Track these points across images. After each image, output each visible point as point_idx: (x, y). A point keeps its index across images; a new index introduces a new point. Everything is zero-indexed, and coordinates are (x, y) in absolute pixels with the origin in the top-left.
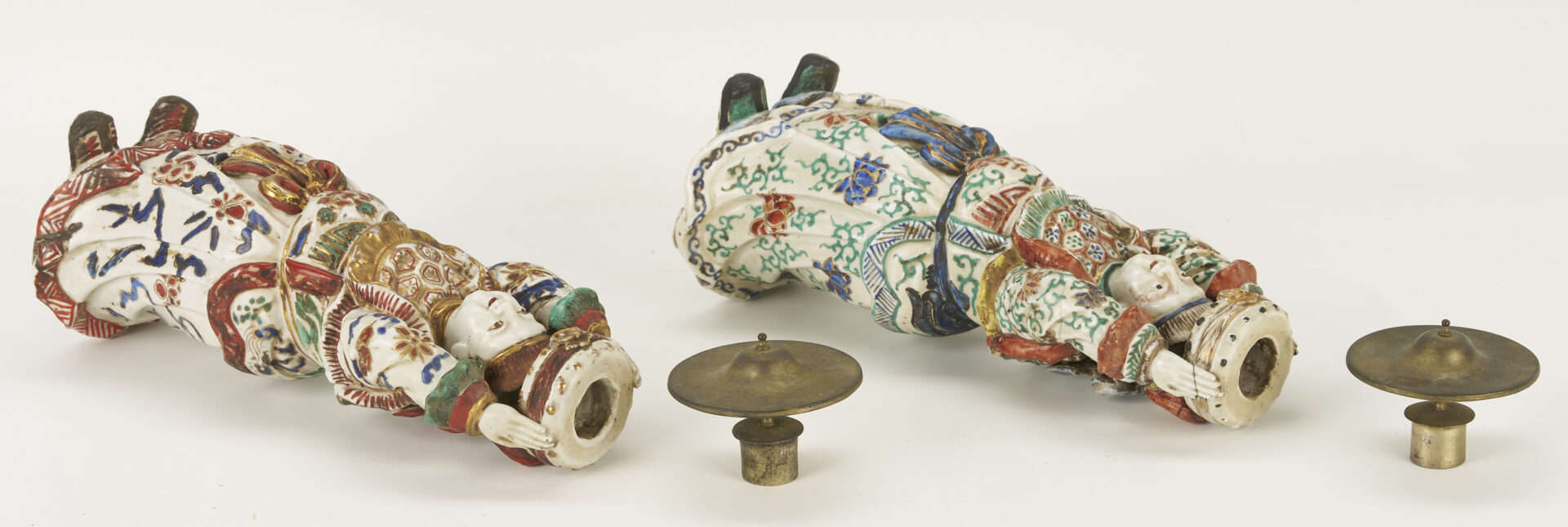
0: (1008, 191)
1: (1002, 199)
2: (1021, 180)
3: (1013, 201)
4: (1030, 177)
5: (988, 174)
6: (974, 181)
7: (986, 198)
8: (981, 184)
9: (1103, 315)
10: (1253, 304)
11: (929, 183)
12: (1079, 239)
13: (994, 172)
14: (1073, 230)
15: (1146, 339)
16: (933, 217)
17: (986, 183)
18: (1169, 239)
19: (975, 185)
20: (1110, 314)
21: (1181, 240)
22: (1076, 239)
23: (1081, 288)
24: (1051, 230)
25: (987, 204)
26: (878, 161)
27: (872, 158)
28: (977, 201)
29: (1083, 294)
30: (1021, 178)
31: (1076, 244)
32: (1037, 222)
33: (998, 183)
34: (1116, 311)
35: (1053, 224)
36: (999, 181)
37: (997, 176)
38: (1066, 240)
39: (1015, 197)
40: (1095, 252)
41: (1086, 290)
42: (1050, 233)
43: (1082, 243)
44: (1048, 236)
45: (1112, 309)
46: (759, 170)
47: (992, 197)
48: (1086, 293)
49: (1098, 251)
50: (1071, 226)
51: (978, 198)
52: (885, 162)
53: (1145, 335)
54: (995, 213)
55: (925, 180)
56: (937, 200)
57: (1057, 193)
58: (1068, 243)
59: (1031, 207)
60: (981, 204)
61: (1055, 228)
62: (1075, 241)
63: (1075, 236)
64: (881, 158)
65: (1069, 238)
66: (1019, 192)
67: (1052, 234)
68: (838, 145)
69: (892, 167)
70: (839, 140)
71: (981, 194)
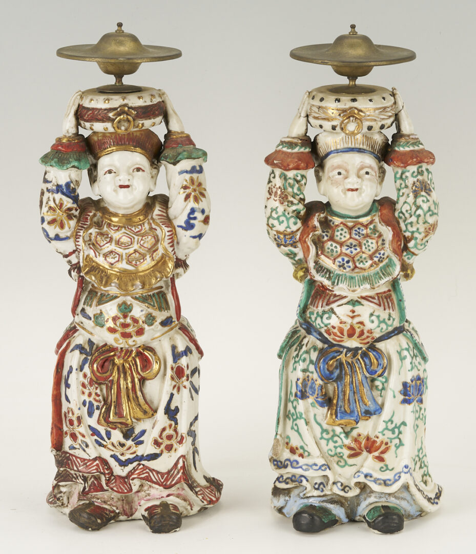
0: (375, 304)
1: (382, 303)
3: (376, 298)
4: (354, 305)
5: (376, 322)
6: (383, 326)
7: (387, 311)
8: (384, 321)
9: (426, 173)
11: (397, 351)
12: (365, 244)
13: (373, 322)
14: (363, 253)
16: (404, 335)
17: (381, 319)
19: (386, 324)
20: (422, 171)
22: (366, 246)
24: (379, 260)
25: (389, 308)
26: (402, 392)
27: (402, 397)
29: (427, 193)
30: (361, 306)
31: (369, 244)
33: (376, 313)
34: (418, 170)
35: (375, 263)
36: (374, 314)
37: (374, 318)
38: (372, 251)
39: (374, 298)
40: (359, 233)
41: (423, 193)
43: (365, 242)
44: (384, 258)
45: (418, 172)
46: (421, 467)
47: (385, 309)
48: (425, 192)
49: (357, 233)
50: (361, 257)
51: (390, 315)
52: (401, 387)
53: (415, 145)
55: (398, 355)
56: (398, 340)
57: (347, 283)
58: (372, 248)
59: (374, 283)
60: (391, 311)
61: (376, 259)
62: (369, 246)
63: (366, 248)
65: (369, 250)
66: (370, 299)
67: (381, 257)
68: (402, 426)
69: (404, 380)
70: (399, 429)
71: (387, 317)
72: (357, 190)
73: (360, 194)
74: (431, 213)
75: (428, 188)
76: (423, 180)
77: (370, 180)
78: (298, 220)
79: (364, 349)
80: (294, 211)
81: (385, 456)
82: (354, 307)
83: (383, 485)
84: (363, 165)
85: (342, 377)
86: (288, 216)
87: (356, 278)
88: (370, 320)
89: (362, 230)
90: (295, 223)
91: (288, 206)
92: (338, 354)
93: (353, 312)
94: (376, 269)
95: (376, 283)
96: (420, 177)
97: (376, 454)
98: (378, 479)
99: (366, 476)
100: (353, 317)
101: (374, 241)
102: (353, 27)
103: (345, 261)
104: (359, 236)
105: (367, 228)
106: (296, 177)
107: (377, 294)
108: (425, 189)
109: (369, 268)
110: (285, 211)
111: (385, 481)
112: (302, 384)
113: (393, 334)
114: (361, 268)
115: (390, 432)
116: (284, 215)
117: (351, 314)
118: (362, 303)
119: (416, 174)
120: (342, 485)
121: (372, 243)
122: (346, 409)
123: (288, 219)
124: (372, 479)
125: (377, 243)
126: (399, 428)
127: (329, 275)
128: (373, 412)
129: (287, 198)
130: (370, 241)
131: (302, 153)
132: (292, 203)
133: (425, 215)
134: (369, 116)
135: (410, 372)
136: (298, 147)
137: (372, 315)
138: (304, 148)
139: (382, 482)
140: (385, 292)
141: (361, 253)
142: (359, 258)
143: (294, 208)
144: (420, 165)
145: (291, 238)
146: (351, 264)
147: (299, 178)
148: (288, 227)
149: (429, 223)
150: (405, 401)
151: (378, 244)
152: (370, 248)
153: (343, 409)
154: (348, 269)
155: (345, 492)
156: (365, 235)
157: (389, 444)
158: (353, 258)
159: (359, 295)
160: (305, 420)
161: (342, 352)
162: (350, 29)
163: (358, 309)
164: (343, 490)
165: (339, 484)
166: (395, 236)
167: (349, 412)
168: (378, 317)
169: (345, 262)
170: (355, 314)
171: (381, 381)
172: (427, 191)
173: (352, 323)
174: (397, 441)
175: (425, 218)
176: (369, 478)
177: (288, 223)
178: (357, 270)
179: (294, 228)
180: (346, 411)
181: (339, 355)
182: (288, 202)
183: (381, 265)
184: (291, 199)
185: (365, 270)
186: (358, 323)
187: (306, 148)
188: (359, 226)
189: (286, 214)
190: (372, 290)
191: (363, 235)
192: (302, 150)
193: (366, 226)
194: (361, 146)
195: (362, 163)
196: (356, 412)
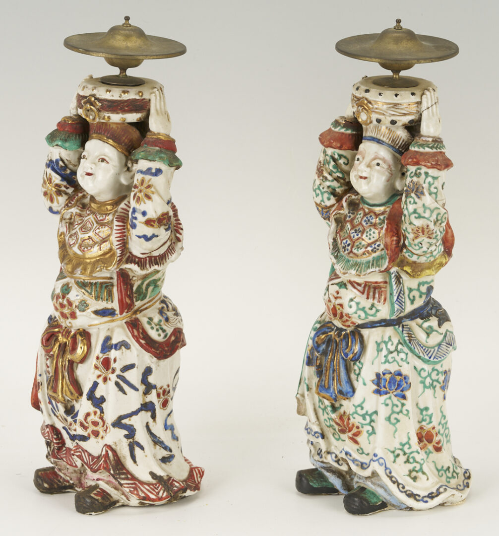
0: (359, 291)
1: (366, 292)
2: (347, 289)
3: (363, 286)
5: (354, 308)
6: (363, 315)
7: (370, 301)
8: (363, 309)
9: (423, 176)
10: (366, 99)
11: (376, 342)
12: (367, 232)
13: (351, 307)
14: (363, 240)
15: (424, 144)
16: (395, 329)
17: (361, 306)
18: (326, 195)
19: (365, 312)
20: (420, 173)
21: (323, 188)
22: (368, 234)
23: (413, 198)
24: (372, 250)
25: (374, 298)
26: (376, 382)
28: (375, 306)
29: (416, 195)
31: (372, 233)
32: (371, 262)
33: (356, 300)
34: (416, 171)
35: (368, 252)
37: (353, 303)
38: (372, 240)
40: (369, 220)
41: (413, 195)
42: (375, 250)
43: (368, 230)
44: (378, 249)
45: (416, 174)
47: (368, 298)
48: (415, 193)
49: (367, 220)
50: (360, 244)
51: (373, 305)
52: (374, 377)
54: (377, 291)
55: (376, 346)
56: (384, 332)
57: (341, 266)
58: (373, 237)
59: (363, 271)
60: (376, 302)
62: (370, 235)
63: (367, 236)
64: (373, 381)
65: (370, 239)
66: (355, 285)
67: (375, 248)
68: (375, 415)
69: (377, 371)
70: (371, 418)
71: (369, 306)
72: (365, 178)
73: (368, 183)
74: (417, 215)
75: (420, 191)
76: (418, 182)
77: (378, 171)
78: (332, 197)
79: (348, 331)
80: (329, 187)
81: (358, 439)
82: (340, 288)
83: (360, 466)
84: (376, 156)
85: (327, 353)
86: (323, 190)
87: (351, 262)
88: (348, 305)
89: (372, 218)
90: (329, 199)
91: (322, 180)
92: (330, 330)
93: (338, 293)
94: (368, 258)
95: (364, 271)
96: (415, 179)
97: (350, 434)
98: (356, 460)
99: (347, 453)
100: (336, 298)
101: (377, 231)
102: (398, 21)
103: (348, 243)
104: (367, 223)
105: (377, 218)
106: (334, 155)
107: (366, 282)
108: (417, 191)
109: (361, 255)
110: (320, 185)
111: (362, 464)
112: (310, 351)
113: (379, 325)
114: (355, 254)
115: (361, 418)
116: (319, 188)
117: (335, 295)
118: (347, 287)
119: (413, 174)
120: (336, 456)
121: (374, 233)
122: (326, 384)
123: (322, 193)
124: (351, 458)
125: (379, 233)
126: (370, 415)
127: (337, 254)
128: (345, 393)
129: (322, 173)
130: (373, 230)
131: (343, 133)
132: (326, 178)
133: (409, 216)
134: (376, 109)
135: (383, 365)
136: (340, 127)
137: (352, 300)
138: (345, 129)
139: (360, 464)
140: (376, 283)
141: (361, 240)
142: (358, 243)
143: (328, 183)
144: (419, 167)
145: (327, 212)
146: (349, 248)
147: (336, 156)
148: (322, 201)
149: (415, 225)
150: (378, 392)
151: (379, 235)
152: (371, 237)
153: (323, 383)
154: (346, 252)
155: (339, 464)
156: (373, 224)
157: (361, 429)
158: (354, 242)
159: (348, 279)
160: (308, 385)
161: (333, 330)
162: (395, 24)
163: (343, 291)
164: (337, 461)
165: (334, 455)
166: (389, 230)
167: (326, 387)
168: (358, 304)
169: (347, 245)
170: (339, 295)
171: (358, 367)
172: (418, 194)
173: (335, 303)
174: (370, 428)
175: (410, 219)
176: (349, 456)
177: (322, 197)
178: (351, 255)
179: (328, 203)
180: (325, 386)
181: (330, 332)
182: (323, 177)
183: (374, 255)
184: (326, 174)
185: (357, 256)
186: (338, 305)
187: (347, 130)
188: (372, 214)
189: (321, 188)
190: (358, 276)
191: (372, 223)
192: (343, 130)
193: (377, 215)
194: (381, 138)
195: (376, 154)
196: (332, 389)
